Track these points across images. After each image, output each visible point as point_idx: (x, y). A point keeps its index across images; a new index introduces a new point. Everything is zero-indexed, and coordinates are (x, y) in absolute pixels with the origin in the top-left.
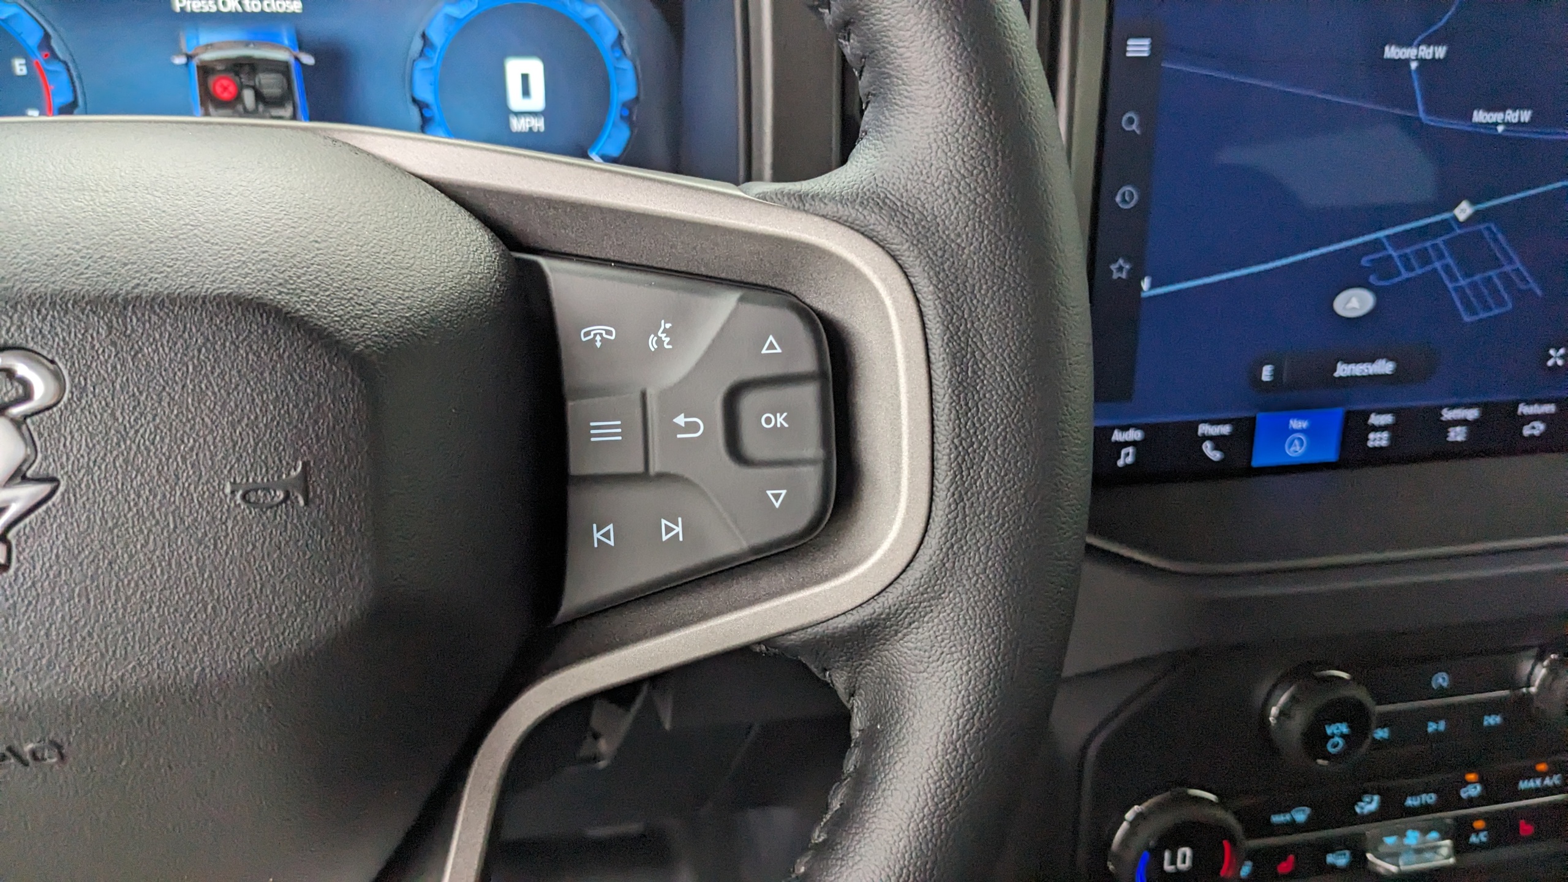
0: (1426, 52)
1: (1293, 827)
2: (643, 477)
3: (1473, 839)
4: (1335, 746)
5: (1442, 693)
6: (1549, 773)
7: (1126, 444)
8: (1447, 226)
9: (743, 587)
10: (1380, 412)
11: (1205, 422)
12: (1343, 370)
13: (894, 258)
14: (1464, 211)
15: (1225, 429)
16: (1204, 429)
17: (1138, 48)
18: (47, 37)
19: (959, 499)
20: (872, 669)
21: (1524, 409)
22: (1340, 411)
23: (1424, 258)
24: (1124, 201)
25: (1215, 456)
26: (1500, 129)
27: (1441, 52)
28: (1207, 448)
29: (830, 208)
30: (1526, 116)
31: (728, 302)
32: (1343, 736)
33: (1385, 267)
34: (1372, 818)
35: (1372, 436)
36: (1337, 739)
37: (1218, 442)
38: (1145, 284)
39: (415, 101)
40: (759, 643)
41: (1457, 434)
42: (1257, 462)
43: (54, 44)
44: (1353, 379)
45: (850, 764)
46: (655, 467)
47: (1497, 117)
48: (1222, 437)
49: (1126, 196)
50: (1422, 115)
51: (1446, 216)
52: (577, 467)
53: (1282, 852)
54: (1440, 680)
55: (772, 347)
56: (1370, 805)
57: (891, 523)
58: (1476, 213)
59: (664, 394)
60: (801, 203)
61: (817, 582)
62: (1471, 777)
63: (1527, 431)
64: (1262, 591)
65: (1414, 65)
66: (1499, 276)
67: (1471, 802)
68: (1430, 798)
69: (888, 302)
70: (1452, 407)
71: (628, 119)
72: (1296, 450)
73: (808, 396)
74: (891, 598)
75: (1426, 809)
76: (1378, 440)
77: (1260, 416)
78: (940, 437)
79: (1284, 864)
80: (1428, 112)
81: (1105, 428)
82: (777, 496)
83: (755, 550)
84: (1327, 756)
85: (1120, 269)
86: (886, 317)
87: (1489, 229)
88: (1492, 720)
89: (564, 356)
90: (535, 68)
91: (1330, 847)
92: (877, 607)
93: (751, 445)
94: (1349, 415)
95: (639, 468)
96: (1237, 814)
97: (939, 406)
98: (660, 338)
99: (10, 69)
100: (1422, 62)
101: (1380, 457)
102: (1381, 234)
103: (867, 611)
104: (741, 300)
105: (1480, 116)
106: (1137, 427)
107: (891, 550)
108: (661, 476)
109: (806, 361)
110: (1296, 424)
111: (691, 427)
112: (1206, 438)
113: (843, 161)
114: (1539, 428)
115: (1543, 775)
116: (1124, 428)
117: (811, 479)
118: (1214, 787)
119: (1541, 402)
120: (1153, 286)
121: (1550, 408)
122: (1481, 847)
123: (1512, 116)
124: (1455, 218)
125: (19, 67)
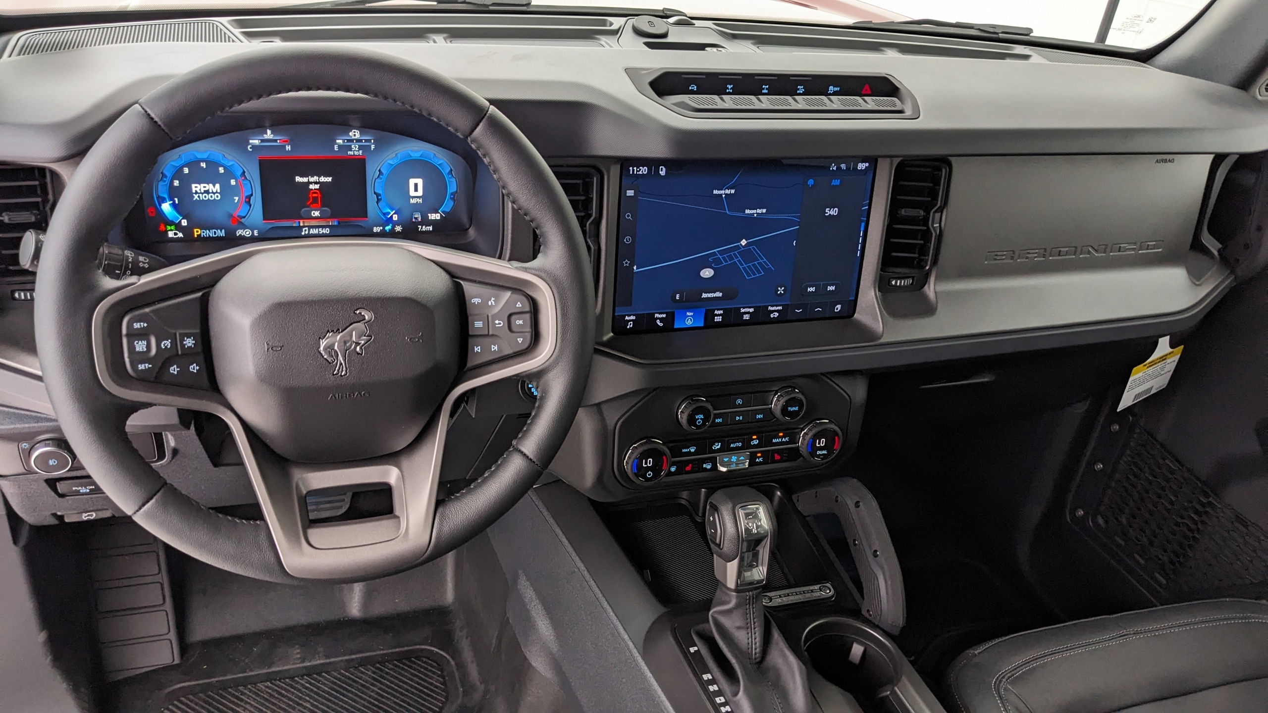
0: (728, 192)
1: (690, 454)
2: (488, 335)
3: (757, 460)
4: (699, 422)
5: (739, 406)
6: (784, 436)
7: (630, 321)
8: (738, 247)
9: (510, 362)
10: (718, 310)
11: (657, 313)
12: (704, 295)
13: (548, 285)
14: (744, 242)
15: (664, 316)
16: (657, 315)
17: (630, 193)
18: (244, 172)
19: (562, 341)
20: (542, 381)
21: (770, 308)
22: (704, 309)
23: (731, 258)
24: (627, 241)
25: (661, 324)
26: (755, 215)
27: (733, 191)
28: (658, 322)
29: (533, 272)
30: (764, 211)
31: (508, 294)
32: (701, 419)
33: (718, 261)
34: (718, 451)
35: (716, 318)
36: (700, 420)
37: (661, 320)
38: (635, 268)
39: (375, 193)
40: (514, 376)
41: (747, 317)
42: (676, 326)
43: (246, 174)
44: (708, 298)
45: (537, 405)
46: (491, 333)
47: (755, 211)
48: (662, 318)
49: (628, 240)
50: (728, 212)
51: (739, 244)
52: (470, 333)
53: (687, 463)
54: (739, 402)
55: (519, 305)
56: (717, 446)
57: (547, 346)
58: (748, 243)
59: (492, 316)
60: (526, 270)
61: (529, 360)
62: (755, 437)
63: (772, 316)
64: (667, 369)
65: (724, 196)
66: (758, 263)
67: (755, 446)
68: (740, 444)
69: (547, 295)
70: (744, 308)
71: (453, 199)
72: (689, 323)
73: (528, 316)
74: (547, 364)
75: (737, 449)
76: (718, 319)
77: (676, 311)
78: (559, 326)
79: (688, 467)
80: (729, 211)
81: (622, 315)
82: (520, 340)
83: (514, 353)
84: (695, 425)
85: (626, 263)
86: (546, 298)
87: (753, 248)
88: (759, 416)
89: (468, 307)
90: (420, 182)
91: (705, 461)
92: (543, 366)
93: (514, 328)
94: (707, 311)
95: (487, 333)
96: (668, 448)
97: (558, 319)
98: (491, 302)
99: (230, 182)
100: (726, 194)
101: (718, 325)
102: (715, 250)
103: (541, 367)
104: (512, 293)
105: (747, 211)
106: (634, 315)
107: (547, 353)
108: (492, 335)
109: (527, 309)
110: (688, 314)
111: (500, 324)
112: (657, 318)
113: (535, 257)
114: (777, 314)
115: (782, 437)
116: (629, 316)
117: (528, 336)
118: (661, 438)
119: (777, 306)
120: (637, 269)
121: (780, 308)
122: (760, 463)
123: (759, 211)
124: (741, 244)
125: (233, 182)
